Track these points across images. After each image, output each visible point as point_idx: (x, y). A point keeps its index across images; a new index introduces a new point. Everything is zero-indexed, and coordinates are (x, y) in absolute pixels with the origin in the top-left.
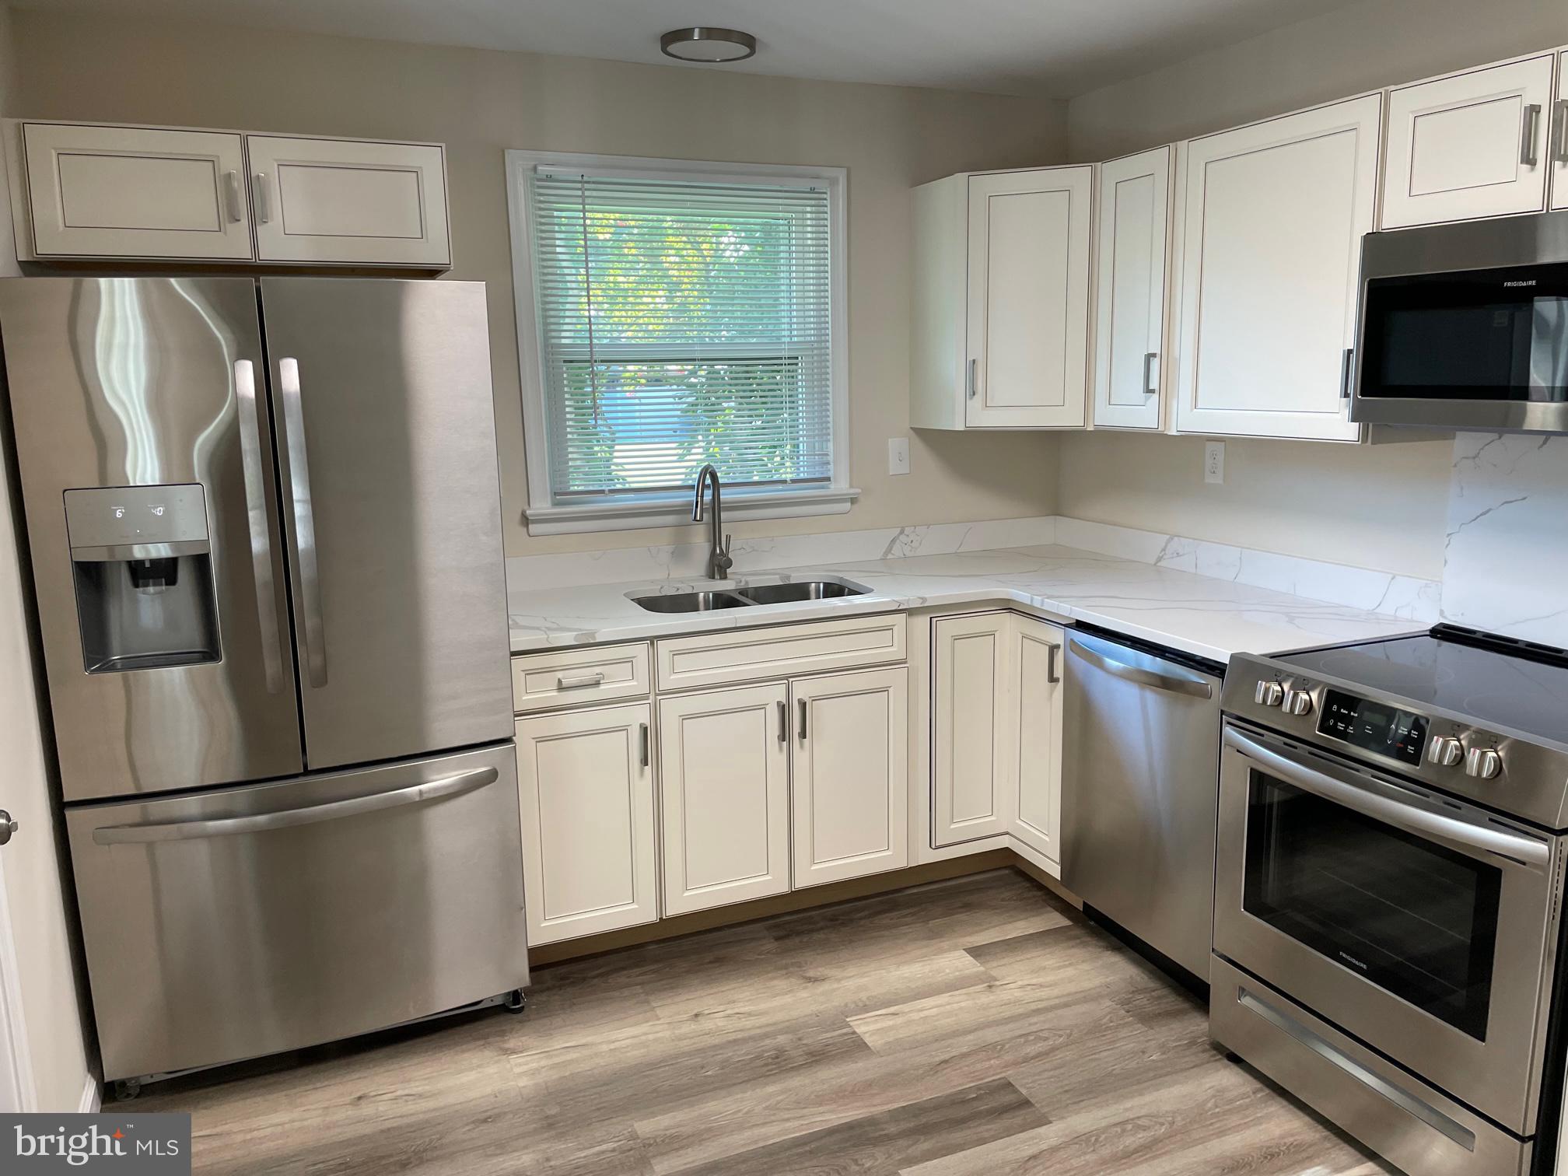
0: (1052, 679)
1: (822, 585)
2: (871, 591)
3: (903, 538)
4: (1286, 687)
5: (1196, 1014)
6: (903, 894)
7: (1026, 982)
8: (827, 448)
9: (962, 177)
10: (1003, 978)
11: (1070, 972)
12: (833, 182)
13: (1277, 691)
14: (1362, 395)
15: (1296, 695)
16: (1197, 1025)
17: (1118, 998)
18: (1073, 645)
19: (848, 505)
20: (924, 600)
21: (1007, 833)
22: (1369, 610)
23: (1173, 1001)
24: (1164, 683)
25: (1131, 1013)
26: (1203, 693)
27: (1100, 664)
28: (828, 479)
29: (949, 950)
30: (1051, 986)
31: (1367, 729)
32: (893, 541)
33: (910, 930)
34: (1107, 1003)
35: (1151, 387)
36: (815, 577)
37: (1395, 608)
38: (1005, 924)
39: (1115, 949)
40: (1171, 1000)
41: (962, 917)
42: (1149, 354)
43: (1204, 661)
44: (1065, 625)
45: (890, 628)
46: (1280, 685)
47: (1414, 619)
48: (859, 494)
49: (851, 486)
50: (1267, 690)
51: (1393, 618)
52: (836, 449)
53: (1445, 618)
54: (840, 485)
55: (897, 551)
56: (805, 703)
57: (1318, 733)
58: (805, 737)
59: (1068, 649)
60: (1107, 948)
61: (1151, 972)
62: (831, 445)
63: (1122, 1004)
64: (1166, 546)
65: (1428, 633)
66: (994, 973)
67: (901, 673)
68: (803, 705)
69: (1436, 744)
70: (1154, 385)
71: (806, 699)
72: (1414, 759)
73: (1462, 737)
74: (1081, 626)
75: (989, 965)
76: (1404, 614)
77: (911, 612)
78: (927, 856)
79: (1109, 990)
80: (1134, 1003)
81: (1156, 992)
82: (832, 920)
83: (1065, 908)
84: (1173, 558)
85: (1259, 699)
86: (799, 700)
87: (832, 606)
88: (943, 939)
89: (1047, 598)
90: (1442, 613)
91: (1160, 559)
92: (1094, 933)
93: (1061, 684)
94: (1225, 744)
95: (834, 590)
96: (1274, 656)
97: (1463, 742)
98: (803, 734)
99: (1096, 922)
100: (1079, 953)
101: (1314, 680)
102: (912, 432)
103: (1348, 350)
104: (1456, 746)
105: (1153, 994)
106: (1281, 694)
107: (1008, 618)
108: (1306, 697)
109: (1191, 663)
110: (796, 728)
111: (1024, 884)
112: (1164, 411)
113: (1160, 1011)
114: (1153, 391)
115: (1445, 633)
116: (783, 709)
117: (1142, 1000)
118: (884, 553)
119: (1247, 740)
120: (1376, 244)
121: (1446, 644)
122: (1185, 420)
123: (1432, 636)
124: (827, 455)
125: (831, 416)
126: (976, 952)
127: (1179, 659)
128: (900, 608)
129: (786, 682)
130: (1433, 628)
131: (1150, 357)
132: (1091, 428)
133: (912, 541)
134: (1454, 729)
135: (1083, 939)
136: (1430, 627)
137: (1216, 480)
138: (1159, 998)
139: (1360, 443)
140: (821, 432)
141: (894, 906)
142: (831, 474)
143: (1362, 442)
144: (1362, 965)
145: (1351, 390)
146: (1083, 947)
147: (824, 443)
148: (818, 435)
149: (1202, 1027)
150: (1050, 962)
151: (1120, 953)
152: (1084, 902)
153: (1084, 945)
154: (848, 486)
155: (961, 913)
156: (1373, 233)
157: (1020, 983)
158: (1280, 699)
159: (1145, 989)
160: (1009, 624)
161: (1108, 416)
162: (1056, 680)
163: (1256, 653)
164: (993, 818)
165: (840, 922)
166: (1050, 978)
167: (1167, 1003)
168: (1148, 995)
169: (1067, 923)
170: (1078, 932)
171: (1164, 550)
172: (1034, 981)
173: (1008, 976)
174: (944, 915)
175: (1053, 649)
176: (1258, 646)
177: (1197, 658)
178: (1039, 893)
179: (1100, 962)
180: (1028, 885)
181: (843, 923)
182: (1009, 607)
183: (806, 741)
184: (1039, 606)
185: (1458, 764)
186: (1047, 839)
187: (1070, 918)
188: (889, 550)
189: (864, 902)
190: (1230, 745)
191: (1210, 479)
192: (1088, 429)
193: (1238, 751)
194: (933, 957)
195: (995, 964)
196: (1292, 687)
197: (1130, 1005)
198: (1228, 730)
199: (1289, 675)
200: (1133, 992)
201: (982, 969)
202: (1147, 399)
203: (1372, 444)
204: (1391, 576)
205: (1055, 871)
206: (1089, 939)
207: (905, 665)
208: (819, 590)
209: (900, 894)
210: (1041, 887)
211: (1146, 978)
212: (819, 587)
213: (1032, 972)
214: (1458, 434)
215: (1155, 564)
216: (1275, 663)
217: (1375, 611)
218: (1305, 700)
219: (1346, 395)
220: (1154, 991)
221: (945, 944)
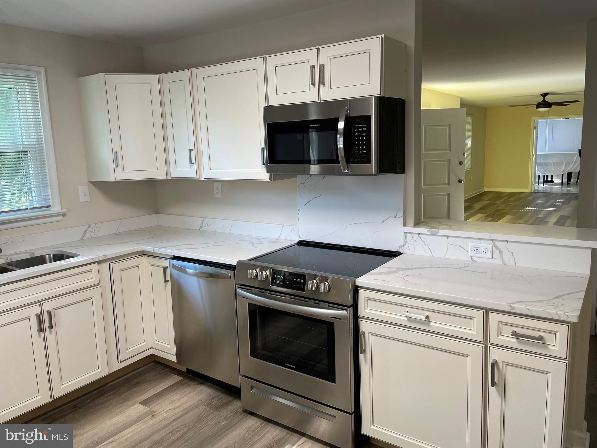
0: (166, 281)
1: (52, 256)
2: (79, 255)
3: (90, 229)
4: (258, 270)
5: (235, 400)
6: (108, 386)
7: (168, 409)
8: (47, 192)
9: (101, 75)
10: (158, 410)
11: (185, 399)
12: (38, 73)
13: (255, 273)
14: (269, 164)
15: (262, 273)
16: (237, 405)
17: (205, 404)
18: (174, 266)
19: (61, 217)
20: (105, 256)
21: (152, 348)
22: (276, 238)
23: (227, 398)
24: (211, 276)
25: (211, 408)
26: (226, 277)
27: (185, 272)
28: (50, 206)
29: (133, 405)
30: (178, 407)
31: (287, 282)
32: (86, 231)
33: (114, 401)
34: (202, 407)
35: (192, 162)
36: (47, 252)
37: (285, 236)
38: (155, 386)
39: (201, 383)
40: (226, 398)
41: (136, 389)
42: (190, 149)
43: (226, 265)
44: (169, 259)
45: (90, 271)
46: (256, 270)
47: (291, 240)
48: (66, 212)
49: (62, 209)
50: (252, 273)
51: (285, 240)
52: (53, 193)
53: (301, 238)
54: (56, 208)
55: (88, 235)
56: (51, 312)
57: (270, 286)
58: (52, 328)
59: (172, 268)
60: (198, 384)
61: (216, 389)
62: (49, 191)
63: (208, 405)
64: (203, 222)
65: (296, 244)
66: (153, 409)
67: (97, 290)
68: (49, 313)
69: (310, 283)
70: (193, 161)
71: (51, 310)
72: (303, 290)
73: (317, 279)
74: (176, 258)
75: (151, 407)
76: (288, 238)
77: (100, 262)
78: (117, 367)
79: (201, 401)
80: (212, 403)
81: (220, 396)
82: (74, 408)
83: (179, 373)
84: (206, 226)
85: (249, 277)
86: (47, 311)
87: (61, 265)
88: (129, 401)
89: (161, 248)
90: (299, 236)
91: (201, 227)
92: (192, 380)
93: (170, 282)
94: (238, 296)
95: (58, 257)
96: (252, 260)
97: (317, 281)
98: (51, 327)
99: (192, 375)
100: (187, 390)
101: (266, 267)
102: (89, 182)
103: (263, 148)
104: (316, 283)
105: (219, 397)
106: (256, 274)
107: (144, 259)
108: (265, 273)
109: (222, 267)
110: (47, 324)
111: (160, 367)
112: (198, 171)
113: (222, 404)
114: (193, 163)
115: (302, 243)
116: (39, 318)
117: (215, 402)
118: (82, 237)
119: (246, 293)
120: (268, 111)
121: (302, 247)
122: (207, 174)
123: (298, 245)
124: (48, 195)
125: (48, 177)
126: (144, 403)
127: (217, 266)
128: (95, 261)
129: (40, 304)
130: (298, 242)
131: (191, 150)
132: (169, 178)
133: (94, 231)
134: (314, 277)
135: (188, 383)
136: (297, 242)
137: (220, 196)
138: (221, 398)
139: (270, 180)
140: (43, 184)
141: (104, 393)
142: (51, 204)
143: (271, 180)
144: (293, 366)
145: (265, 162)
146: (189, 387)
147: (46, 190)
148: (42, 187)
149: (238, 405)
150: (176, 397)
151: (204, 385)
152: (187, 368)
153: (189, 385)
154: (60, 209)
155: (135, 387)
156: (266, 107)
157: (166, 410)
158: (257, 275)
159: (215, 396)
160: (144, 261)
161: (176, 174)
162: (168, 281)
163: (245, 259)
164: (145, 343)
165: (78, 407)
166: (177, 404)
167: (224, 400)
168: (216, 399)
169: (181, 378)
170: (186, 381)
171: (202, 224)
172: (171, 408)
173: (160, 409)
174: (128, 390)
175: (165, 269)
176: (245, 257)
177: (223, 264)
178: (167, 369)
179: (196, 391)
180: (162, 367)
181: (79, 408)
182: (144, 254)
183: (53, 330)
184: (157, 252)
185: (317, 289)
186: (169, 346)
187: (181, 376)
188: (84, 235)
189: (89, 395)
190: (240, 295)
191: (216, 196)
192: (168, 179)
193: (243, 297)
194: (126, 410)
195: (154, 405)
196: (260, 271)
197: (211, 405)
198: (239, 291)
199: (258, 266)
200: (211, 399)
201: (148, 409)
202: (191, 167)
203: (274, 180)
204: (282, 226)
205: (174, 359)
206: (191, 383)
207: (100, 286)
208: (51, 258)
209: (106, 387)
210: (167, 366)
211: (215, 392)
212: (51, 256)
213: (170, 403)
214: (298, 176)
215: (199, 229)
216: (252, 262)
217: (279, 238)
218: (265, 274)
219: (264, 164)
220: (219, 396)
221: (130, 403)
